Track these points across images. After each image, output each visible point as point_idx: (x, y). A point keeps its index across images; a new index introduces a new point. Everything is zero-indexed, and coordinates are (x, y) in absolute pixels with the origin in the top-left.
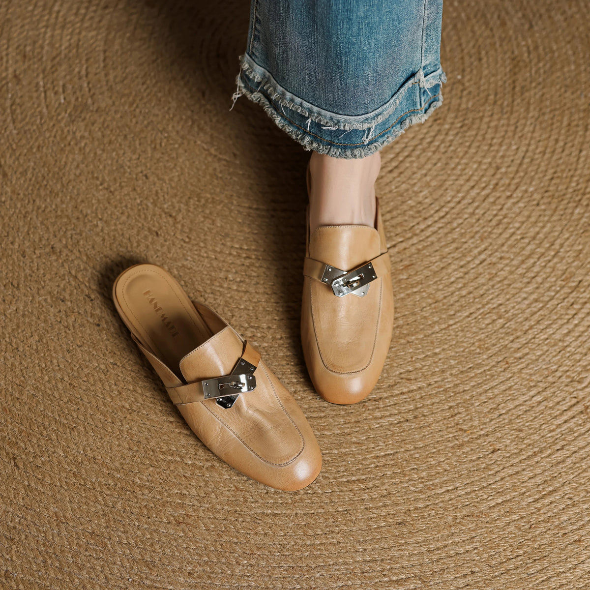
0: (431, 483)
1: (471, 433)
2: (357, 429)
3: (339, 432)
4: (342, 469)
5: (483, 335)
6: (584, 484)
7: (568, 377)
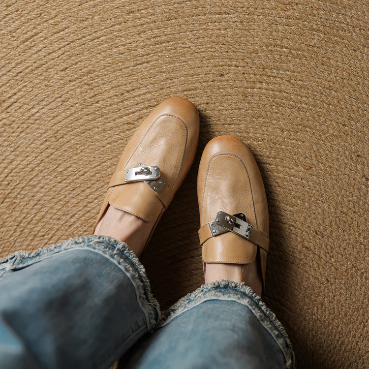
0: (110, 44)
1: (81, 82)
2: (162, 83)
3: (174, 80)
4: (173, 51)
5: (74, 158)
6: (3, 48)
7: (12, 128)
